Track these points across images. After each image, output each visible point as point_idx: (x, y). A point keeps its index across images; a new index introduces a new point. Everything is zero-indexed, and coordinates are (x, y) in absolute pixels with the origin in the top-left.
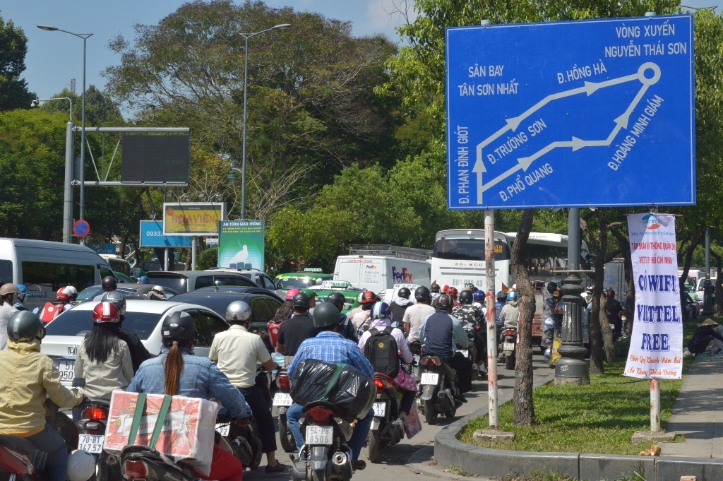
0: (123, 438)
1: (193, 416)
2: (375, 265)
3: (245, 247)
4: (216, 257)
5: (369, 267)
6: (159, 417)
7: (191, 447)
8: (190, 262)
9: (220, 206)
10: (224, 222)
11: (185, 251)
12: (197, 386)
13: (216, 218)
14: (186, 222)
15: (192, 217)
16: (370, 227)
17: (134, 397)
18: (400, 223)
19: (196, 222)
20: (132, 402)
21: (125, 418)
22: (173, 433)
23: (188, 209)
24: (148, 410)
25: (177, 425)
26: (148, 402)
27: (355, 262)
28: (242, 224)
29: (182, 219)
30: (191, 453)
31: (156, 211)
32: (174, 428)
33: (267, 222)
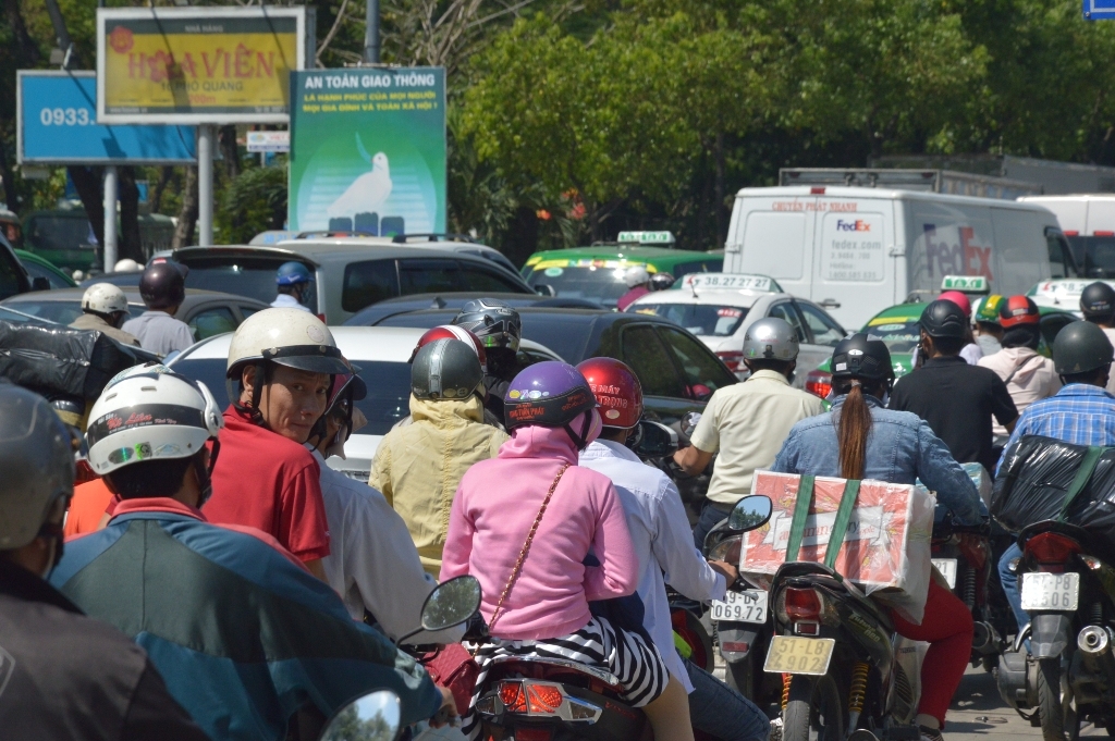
0: (775, 553)
1: (898, 516)
2: (865, 219)
3: (381, 160)
4: (283, 195)
5: (847, 227)
6: (838, 515)
7: (895, 568)
8: (193, 214)
9: (292, 21)
10: (306, 75)
11: (174, 177)
12: (896, 462)
13: (278, 61)
14: (175, 76)
15: (198, 59)
16: (811, 86)
17: (792, 481)
18: (911, 71)
19: (210, 73)
20: (789, 490)
21: (778, 518)
22: (862, 544)
23: (182, 31)
24: (818, 505)
25: (870, 530)
26: (817, 490)
27: (797, 209)
28: (368, 82)
29: (161, 66)
30: (895, 579)
31: (69, 39)
32: (863, 536)
33: (453, 72)
